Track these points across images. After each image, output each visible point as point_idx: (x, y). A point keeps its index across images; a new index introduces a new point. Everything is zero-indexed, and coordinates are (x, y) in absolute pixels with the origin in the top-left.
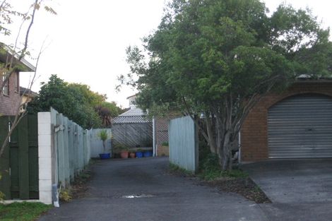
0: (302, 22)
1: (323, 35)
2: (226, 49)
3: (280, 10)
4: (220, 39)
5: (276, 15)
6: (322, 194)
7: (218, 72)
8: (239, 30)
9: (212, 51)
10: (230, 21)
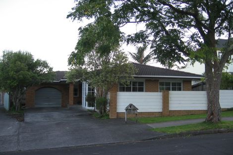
0: (45, 65)
1: (51, 69)
2: (17, 71)
3: (37, 60)
4: (15, 68)
5: (36, 62)
6: (42, 119)
7: (14, 79)
8: (22, 66)
9: (12, 72)
10: (19, 63)
